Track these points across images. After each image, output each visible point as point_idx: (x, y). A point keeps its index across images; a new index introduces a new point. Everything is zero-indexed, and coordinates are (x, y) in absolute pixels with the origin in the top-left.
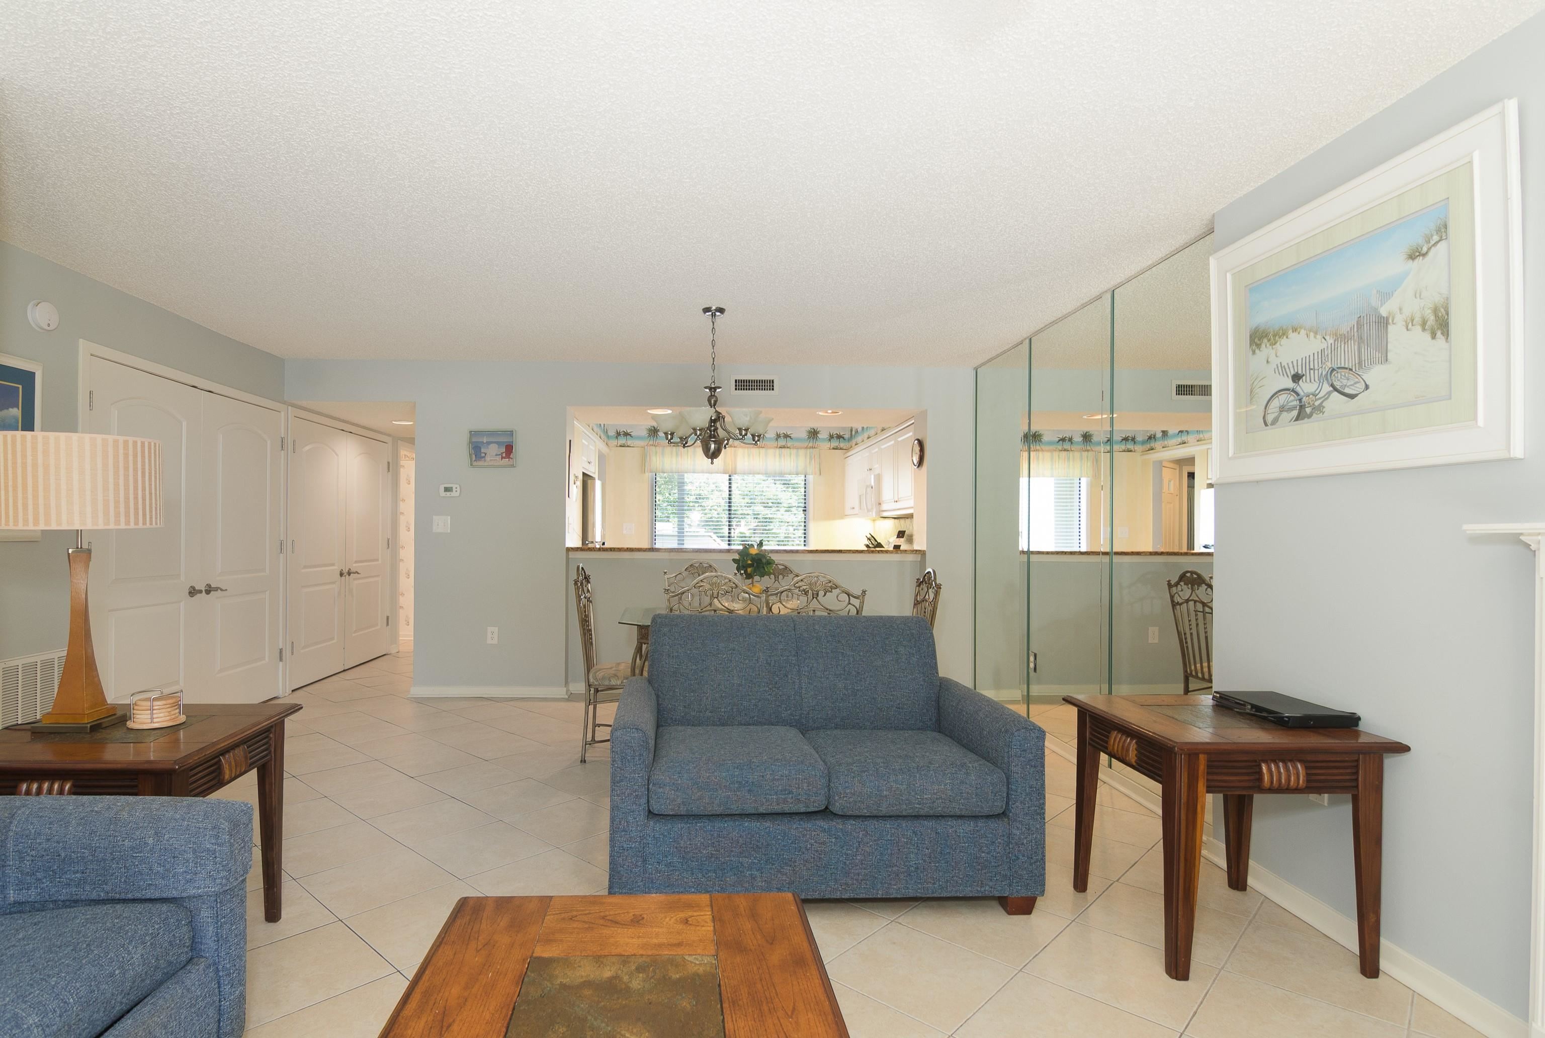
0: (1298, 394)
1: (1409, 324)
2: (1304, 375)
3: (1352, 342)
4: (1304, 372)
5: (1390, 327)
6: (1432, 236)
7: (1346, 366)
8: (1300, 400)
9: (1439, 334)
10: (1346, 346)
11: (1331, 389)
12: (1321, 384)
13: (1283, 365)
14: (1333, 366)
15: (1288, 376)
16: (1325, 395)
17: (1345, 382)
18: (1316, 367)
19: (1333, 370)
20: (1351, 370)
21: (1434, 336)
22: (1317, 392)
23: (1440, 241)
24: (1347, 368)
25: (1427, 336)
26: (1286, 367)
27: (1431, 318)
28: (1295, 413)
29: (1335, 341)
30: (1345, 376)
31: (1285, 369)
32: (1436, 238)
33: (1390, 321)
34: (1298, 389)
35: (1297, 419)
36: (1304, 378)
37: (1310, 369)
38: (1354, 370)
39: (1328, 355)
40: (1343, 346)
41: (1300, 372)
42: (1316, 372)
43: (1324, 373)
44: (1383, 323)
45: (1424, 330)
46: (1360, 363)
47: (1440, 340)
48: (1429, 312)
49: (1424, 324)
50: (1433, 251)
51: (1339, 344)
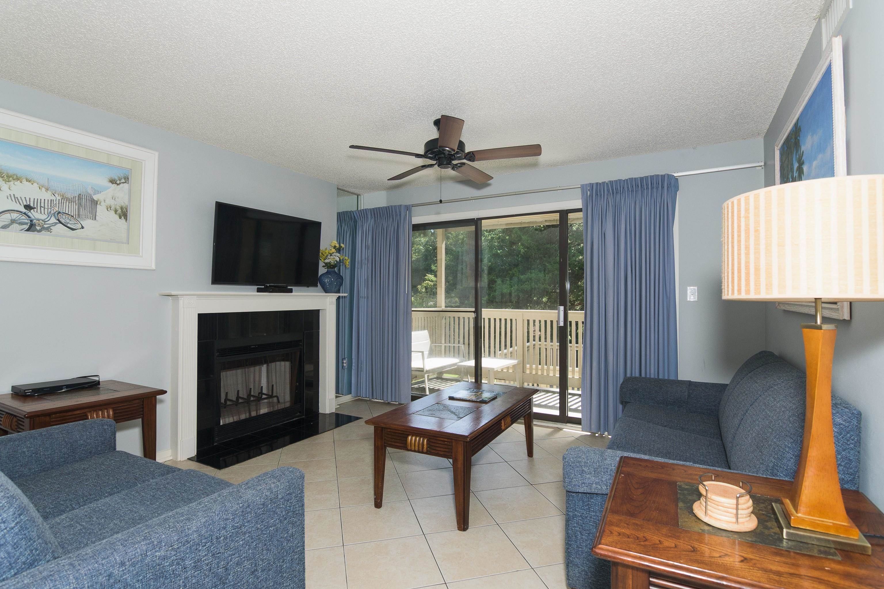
0: (29, 217)
1: (109, 208)
2: (35, 208)
3: (74, 204)
4: (35, 206)
5: (98, 206)
6: (122, 179)
7: (70, 214)
8: (31, 221)
9: (123, 217)
10: (70, 204)
11: (57, 221)
12: (49, 217)
13: (16, 197)
14: (60, 210)
15: (20, 204)
16: (52, 224)
17: (68, 221)
18: (46, 207)
19: (59, 213)
20: (73, 217)
21: (120, 218)
22: (46, 220)
23: (125, 183)
25: (117, 217)
26: (19, 198)
27: (119, 211)
28: (26, 227)
29: (62, 199)
30: (68, 218)
31: (18, 200)
32: (123, 181)
33: (99, 203)
34: (29, 214)
35: (28, 230)
36: (35, 210)
37: (41, 207)
38: (75, 217)
39: (56, 204)
40: (67, 203)
41: (32, 205)
42: (46, 210)
43: (52, 212)
44: (95, 203)
45: (116, 213)
46: (79, 215)
47: (123, 220)
48: (119, 207)
49: (116, 211)
50: (122, 185)
51: (65, 202)
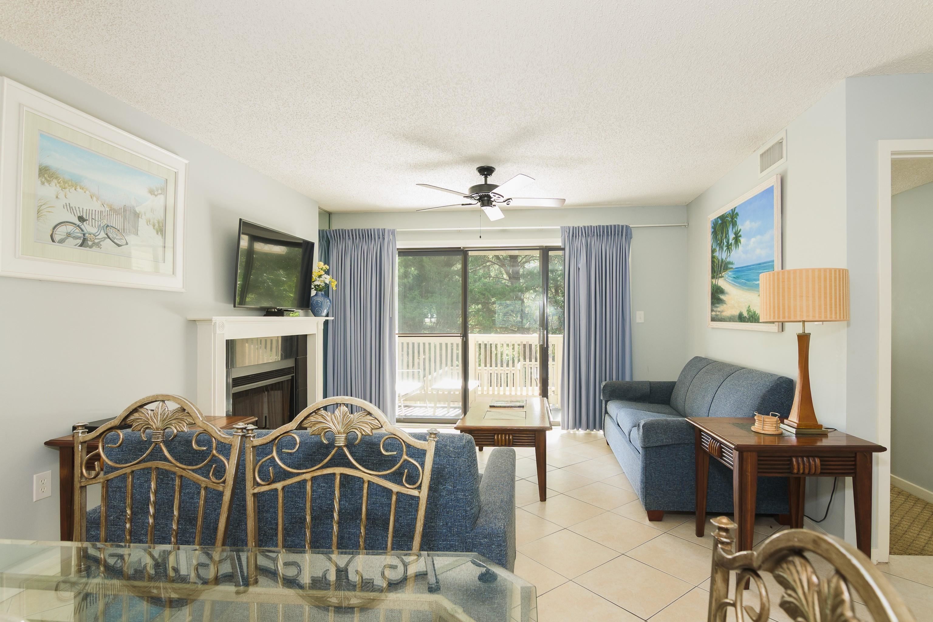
0: (83, 231)
1: (148, 222)
2: (87, 220)
3: (120, 216)
4: (88, 218)
5: (140, 219)
6: (159, 190)
7: (116, 227)
8: (84, 235)
9: (159, 233)
10: (117, 217)
11: (106, 236)
12: (99, 231)
13: (71, 206)
14: (108, 223)
15: (75, 215)
16: (102, 238)
17: (115, 236)
18: (97, 219)
19: (108, 226)
20: (119, 231)
21: (157, 234)
22: (97, 234)
23: (161, 194)
24: (116, 229)
25: (155, 232)
26: (74, 208)
27: (157, 226)
28: (80, 241)
29: (110, 210)
30: (115, 233)
32: (160, 192)
33: (140, 216)
34: (82, 227)
35: (81, 245)
36: (87, 222)
37: (92, 219)
39: (105, 216)
40: (115, 215)
41: (84, 217)
42: (97, 222)
43: (102, 225)
44: (137, 216)
45: (154, 229)
46: (124, 229)
47: (160, 237)
48: (156, 221)
49: (154, 226)
50: (159, 196)
51: (112, 214)
